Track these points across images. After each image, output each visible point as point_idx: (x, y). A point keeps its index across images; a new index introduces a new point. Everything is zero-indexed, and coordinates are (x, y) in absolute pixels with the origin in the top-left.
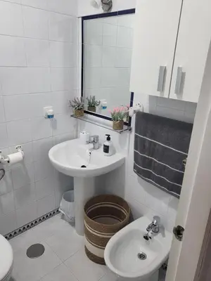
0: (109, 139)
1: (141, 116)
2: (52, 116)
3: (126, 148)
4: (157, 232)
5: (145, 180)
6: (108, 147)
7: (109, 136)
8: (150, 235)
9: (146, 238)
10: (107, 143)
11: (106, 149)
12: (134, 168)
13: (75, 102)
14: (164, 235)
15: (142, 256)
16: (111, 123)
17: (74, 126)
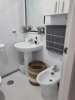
0: (36, 38)
1: (48, 27)
2: (15, 32)
3: (43, 41)
4: (56, 71)
5: (51, 51)
6: (36, 41)
7: (36, 37)
8: (53, 72)
9: (52, 74)
10: (36, 40)
11: (36, 42)
12: (46, 48)
13: (23, 27)
14: (59, 72)
15: (51, 80)
16: (37, 33)
17: (24, 37)
